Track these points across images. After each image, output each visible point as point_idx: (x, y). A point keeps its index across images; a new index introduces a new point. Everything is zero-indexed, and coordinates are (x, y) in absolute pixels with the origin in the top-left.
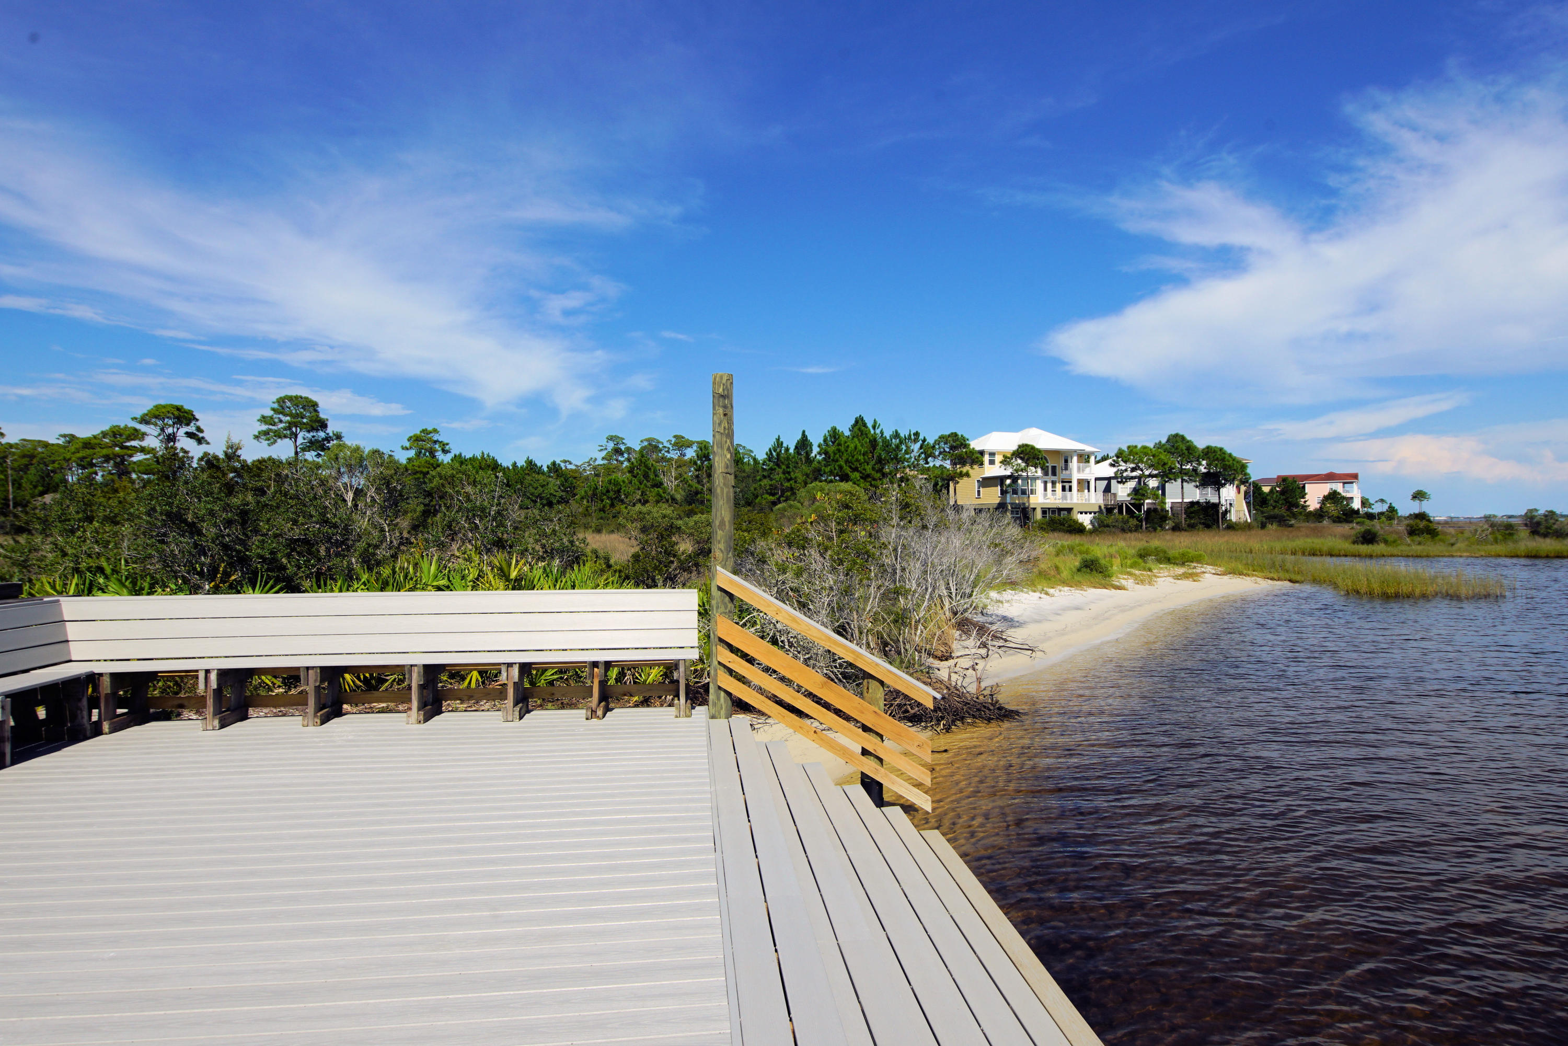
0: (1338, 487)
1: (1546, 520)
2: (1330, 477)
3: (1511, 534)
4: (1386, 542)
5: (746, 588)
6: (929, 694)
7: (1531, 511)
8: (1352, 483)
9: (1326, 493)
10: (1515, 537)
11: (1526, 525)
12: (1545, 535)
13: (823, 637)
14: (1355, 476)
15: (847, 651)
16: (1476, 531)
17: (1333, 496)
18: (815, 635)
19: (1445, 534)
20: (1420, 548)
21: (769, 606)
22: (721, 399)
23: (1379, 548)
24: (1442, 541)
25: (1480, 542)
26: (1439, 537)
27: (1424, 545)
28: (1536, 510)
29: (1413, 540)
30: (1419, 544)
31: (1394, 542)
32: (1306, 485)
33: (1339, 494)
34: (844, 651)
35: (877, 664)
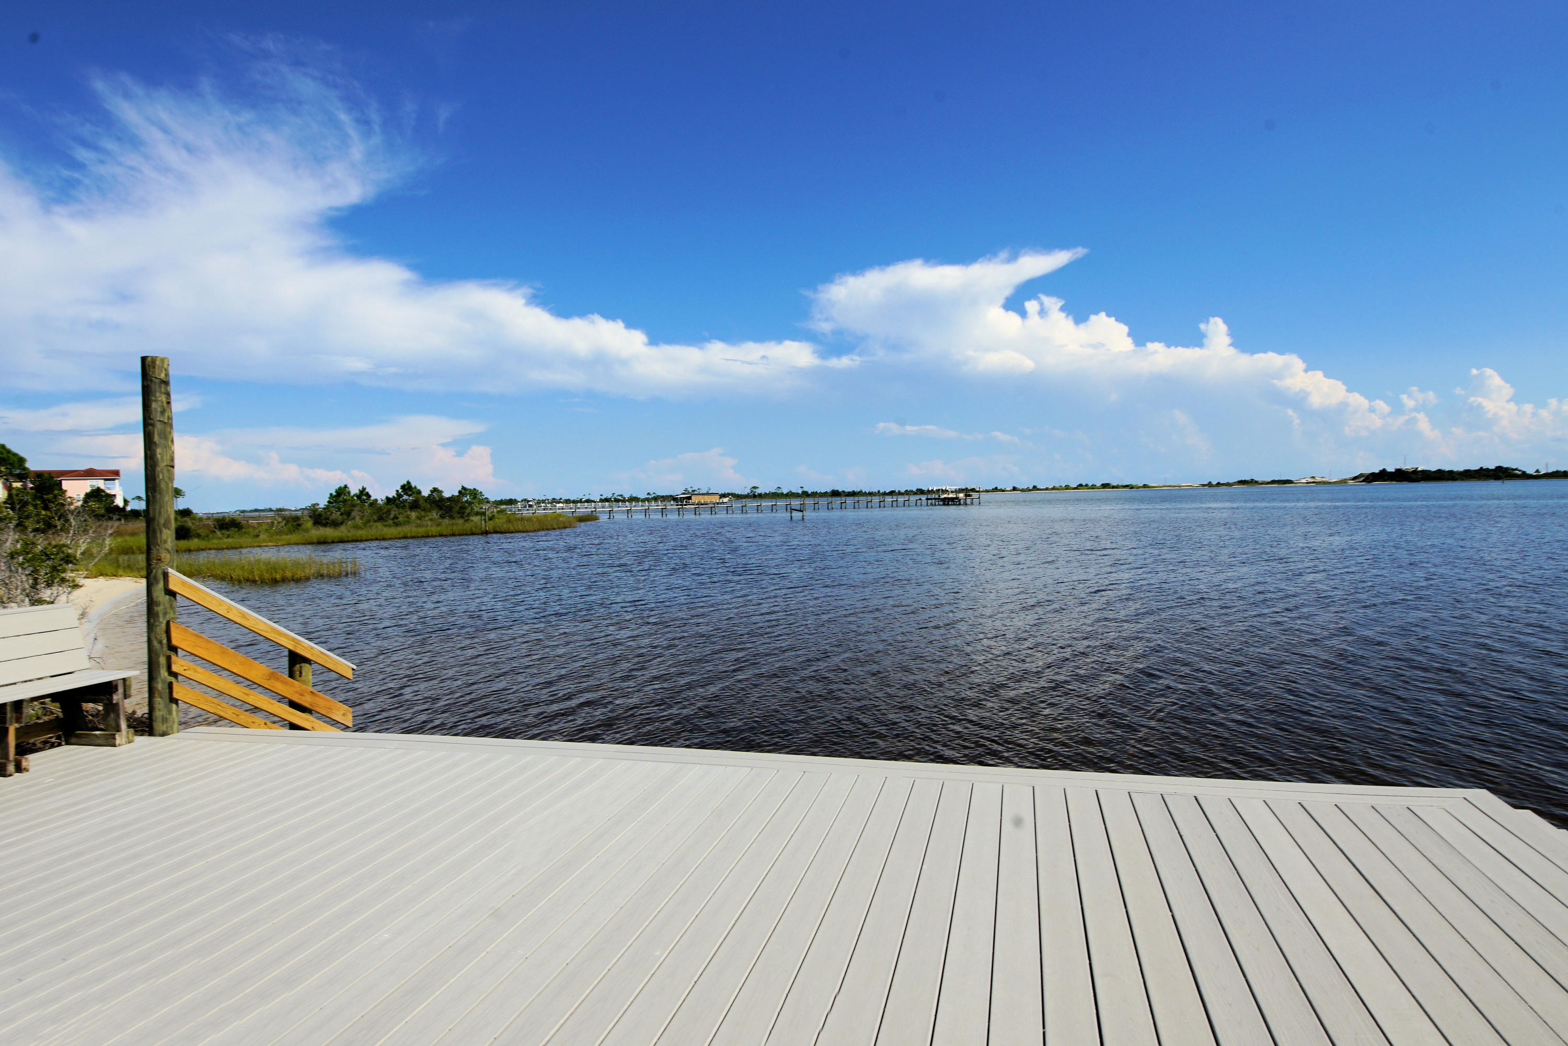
0: (100, 484)
1: (325, 513)
2: (90, 473)
3: (299, 525)
4: (198, 536)
5: (199, 589)
6: (349, 667)
7: (314, 505)
8: (114, 480)
9: (88, 490)
10: (303, 526)
11: (310, 517)
12: (325, 525)
13: (269, 630)
14: (116, 473)
15: (288, 639)
16: (273, 523)
17: (96, 494)
18: (262, 628)
19: (249, 526)
20: (230, 540)
21: (221, 605)
22: (163, 386)
23: (194, 543)
24: (248, 533)
25: (280, 533)
26: (244, 530)
27: (233, 537)
28: (318, 504)
29: (223, 534)
30: (228, 537)
31: (207, 536)
32: (63, 482)
33: (103, 491)
34: (286, 640)
35: (312, 648)
